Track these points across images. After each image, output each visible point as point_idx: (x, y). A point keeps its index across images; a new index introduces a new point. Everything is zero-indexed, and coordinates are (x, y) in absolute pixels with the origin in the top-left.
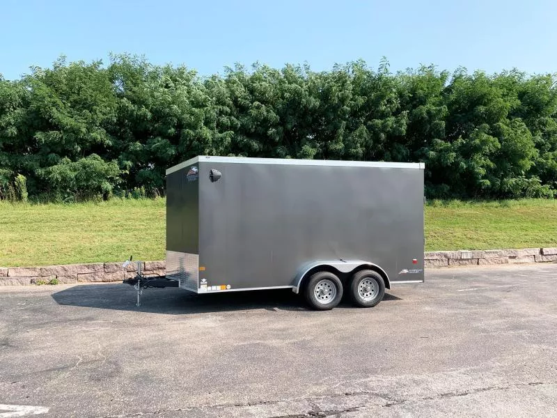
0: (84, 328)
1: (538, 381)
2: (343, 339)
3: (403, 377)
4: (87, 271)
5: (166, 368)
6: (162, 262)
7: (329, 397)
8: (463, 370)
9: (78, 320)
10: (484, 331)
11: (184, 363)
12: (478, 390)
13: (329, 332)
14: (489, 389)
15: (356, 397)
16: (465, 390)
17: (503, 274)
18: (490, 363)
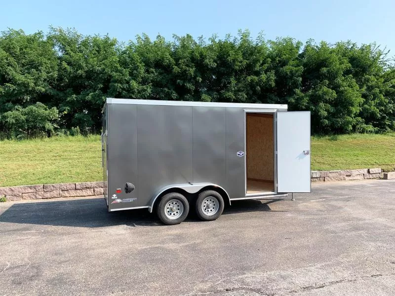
0: (18, 238)
1: (378, 273)
2: (225, 241)
3: (273, 273)
4: (30, 191)
5: (80, 271)
6: (89, 183)
7: (213, 293)
8: (319, 266)
9: (15, 230)
10: (333, 232)
11: (94, 266)
12: (332, 283)
13: (215, 236)
14: (341, 281)
15: (235, 292)
16: (322, 283)
17: (343, 188)
18: (339, 259)
